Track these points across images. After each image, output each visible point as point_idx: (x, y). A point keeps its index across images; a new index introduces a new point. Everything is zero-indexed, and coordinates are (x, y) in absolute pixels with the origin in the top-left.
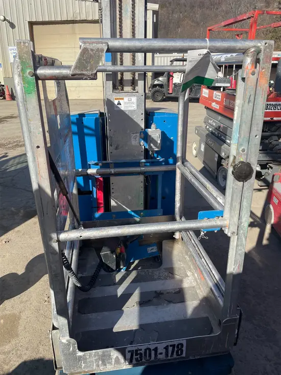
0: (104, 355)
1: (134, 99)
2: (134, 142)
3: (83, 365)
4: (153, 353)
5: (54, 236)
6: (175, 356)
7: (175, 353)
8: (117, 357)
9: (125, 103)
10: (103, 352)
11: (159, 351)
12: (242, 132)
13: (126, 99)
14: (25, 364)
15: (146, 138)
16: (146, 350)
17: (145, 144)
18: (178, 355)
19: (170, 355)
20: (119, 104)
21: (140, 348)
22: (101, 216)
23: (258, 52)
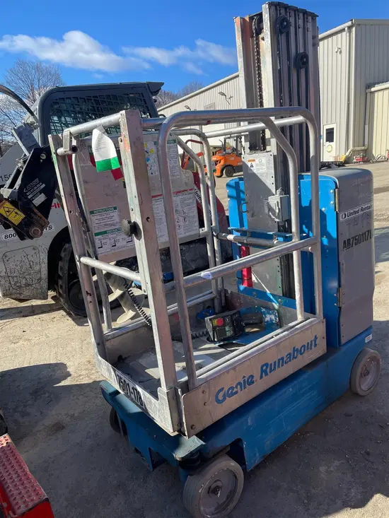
0: (108, 368)
1: (264, 160)
2: (267, 211)
4: (128, 387)
7: (139, 400)
8: (113, 375)
9: (256, 165)
11: (131, 390)
13: (257, 161)
20: (252, 166)
21: (121, 376)
22: (245, 288)
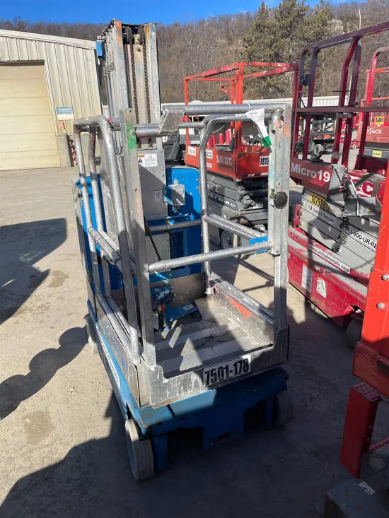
0: (185, 380)
1: (154, 156)
2: (157, 200)
3: (168, 393)
4: (225, 370)
5: (146, 266)
6: (242, 372)
7: (242, 370)
8: (196, 380)
9: (146, 160)
10: (185, 377)
11: (230, 369)
12: (277, 170)
13: (147, 156)
14: (75, 449)
15: (170, 193)
16: (219, 369)
17: (169, 201)
18: (245, 371)
19: (238, 372)
20: (140, 161)
21: (214, 367)
23: (282, 112)
